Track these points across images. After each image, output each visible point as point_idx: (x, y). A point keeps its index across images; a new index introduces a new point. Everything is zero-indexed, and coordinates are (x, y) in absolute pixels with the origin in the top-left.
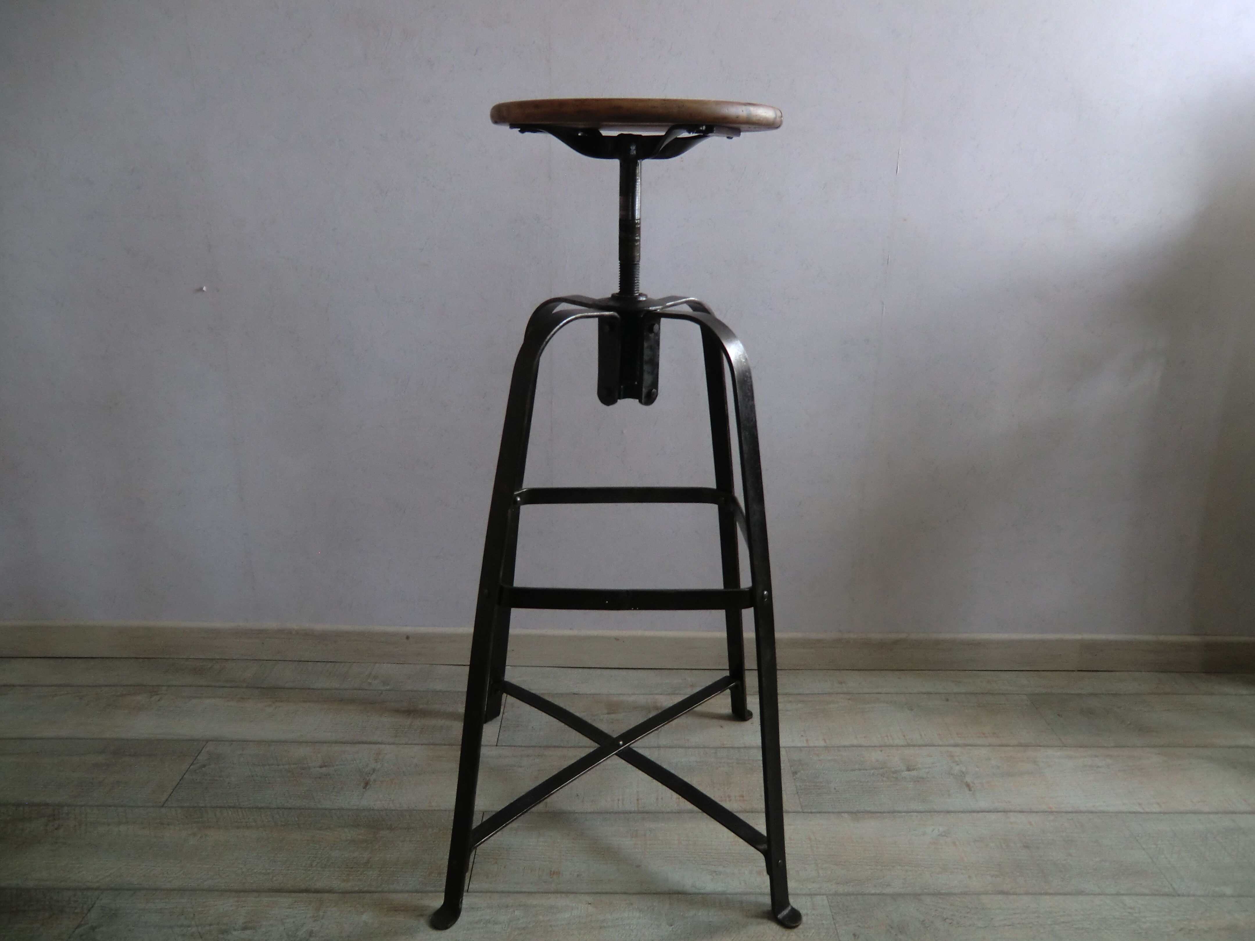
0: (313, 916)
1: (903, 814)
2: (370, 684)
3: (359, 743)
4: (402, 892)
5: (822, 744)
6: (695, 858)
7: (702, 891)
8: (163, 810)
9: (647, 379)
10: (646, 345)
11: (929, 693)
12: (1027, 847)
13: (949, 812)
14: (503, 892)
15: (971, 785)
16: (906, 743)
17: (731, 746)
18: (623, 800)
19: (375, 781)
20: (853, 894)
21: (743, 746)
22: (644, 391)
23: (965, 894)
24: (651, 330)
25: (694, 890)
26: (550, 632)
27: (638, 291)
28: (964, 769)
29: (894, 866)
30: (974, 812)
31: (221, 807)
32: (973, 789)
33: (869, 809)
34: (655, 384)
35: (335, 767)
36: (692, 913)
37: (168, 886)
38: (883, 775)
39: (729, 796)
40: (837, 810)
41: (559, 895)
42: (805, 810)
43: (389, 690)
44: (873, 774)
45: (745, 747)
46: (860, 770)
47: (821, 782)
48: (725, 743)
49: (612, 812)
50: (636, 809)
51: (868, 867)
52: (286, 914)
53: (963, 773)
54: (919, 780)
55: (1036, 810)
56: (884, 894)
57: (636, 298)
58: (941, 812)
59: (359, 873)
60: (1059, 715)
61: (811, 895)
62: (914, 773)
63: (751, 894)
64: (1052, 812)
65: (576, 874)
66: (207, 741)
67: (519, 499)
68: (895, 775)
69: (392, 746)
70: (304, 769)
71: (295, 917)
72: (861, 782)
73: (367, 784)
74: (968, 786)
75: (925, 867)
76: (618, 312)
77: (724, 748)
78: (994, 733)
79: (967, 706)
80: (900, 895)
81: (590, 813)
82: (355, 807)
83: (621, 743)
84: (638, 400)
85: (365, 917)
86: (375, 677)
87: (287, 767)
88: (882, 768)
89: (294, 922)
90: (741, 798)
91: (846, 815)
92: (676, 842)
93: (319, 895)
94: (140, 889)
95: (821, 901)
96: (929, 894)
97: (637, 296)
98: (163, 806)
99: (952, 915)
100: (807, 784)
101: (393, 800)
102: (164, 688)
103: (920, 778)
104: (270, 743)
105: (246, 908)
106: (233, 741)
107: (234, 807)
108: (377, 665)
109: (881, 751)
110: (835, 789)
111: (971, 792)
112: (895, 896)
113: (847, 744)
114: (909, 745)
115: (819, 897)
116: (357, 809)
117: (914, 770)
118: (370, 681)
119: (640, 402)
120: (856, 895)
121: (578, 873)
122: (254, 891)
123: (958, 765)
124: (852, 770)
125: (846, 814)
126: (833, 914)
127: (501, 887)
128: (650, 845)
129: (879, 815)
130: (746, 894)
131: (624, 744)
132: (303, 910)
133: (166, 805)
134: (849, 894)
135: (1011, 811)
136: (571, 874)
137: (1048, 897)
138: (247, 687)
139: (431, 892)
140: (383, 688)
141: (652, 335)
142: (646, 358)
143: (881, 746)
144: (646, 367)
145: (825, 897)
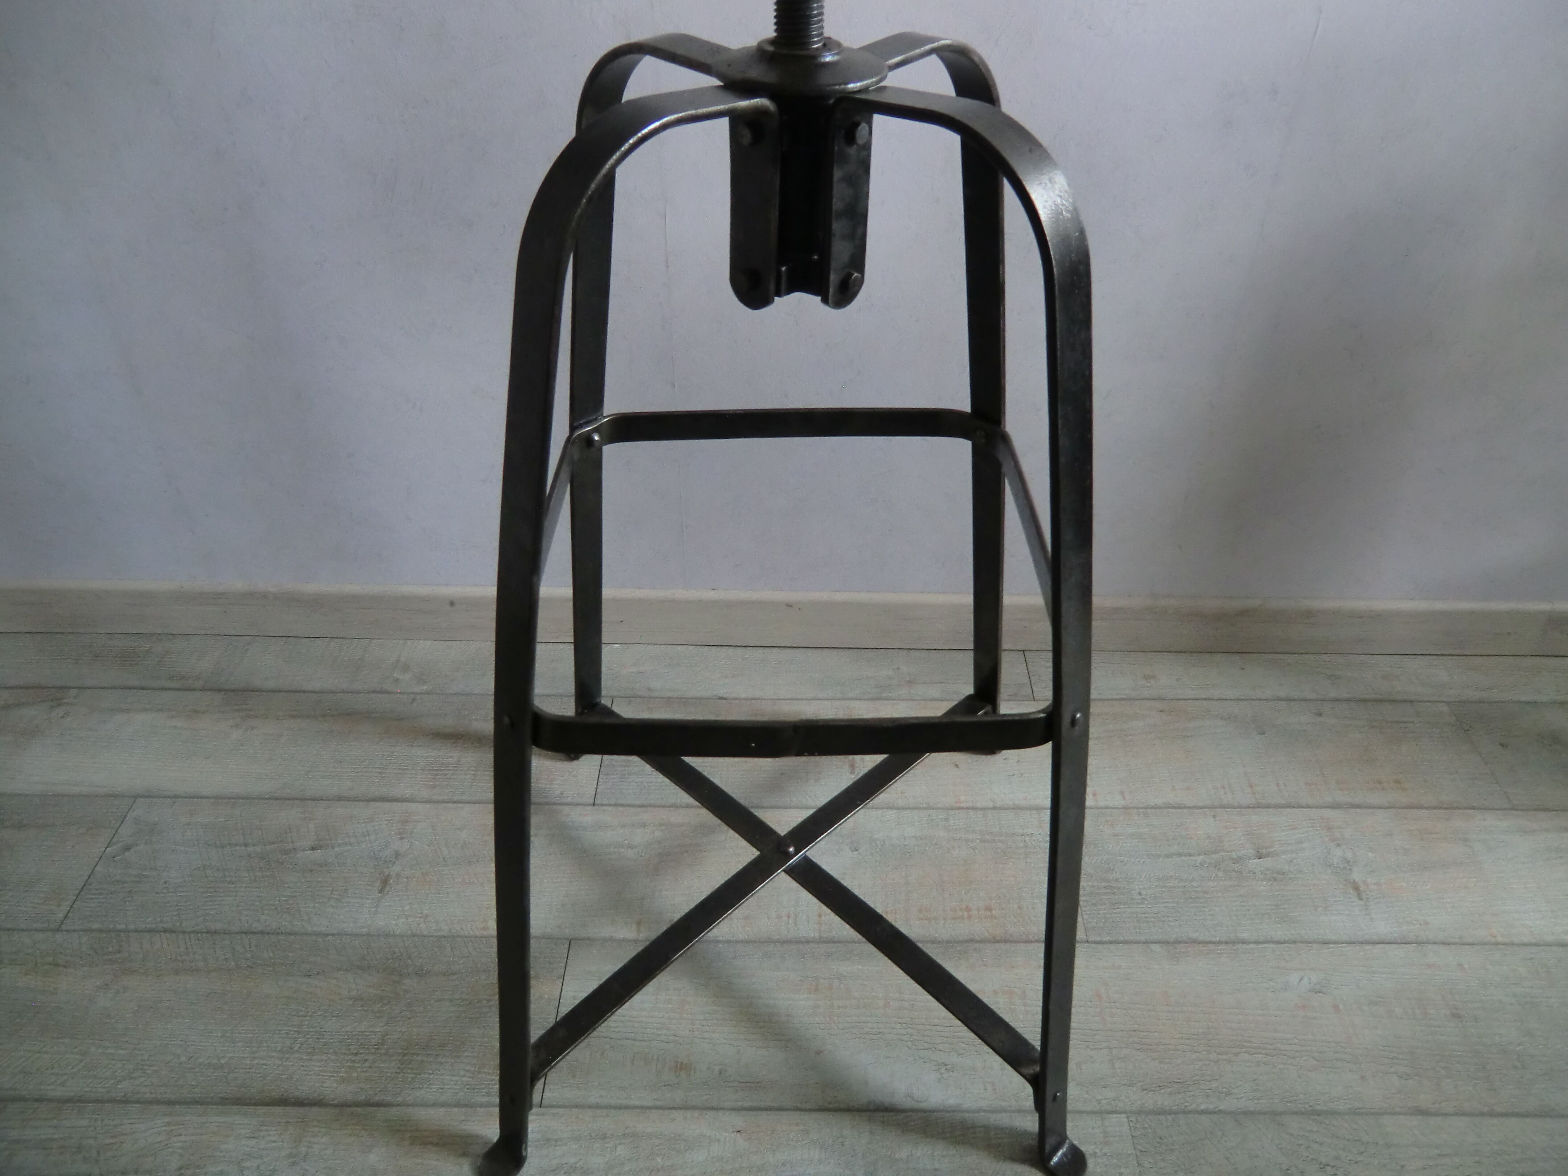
0: (290, 1156)
1: (1252, 946)
2: (397, 680)
3: (375, 800)
4: (434, 1105)
5: (1118, 801)
6: (912, 1035)
7: (923, 1105)
8: (59, 937)
9: (840, 250)
10: (837, 174)
11: (1289, 700)
12: (1457, 1016)
13: (1326, 943)
14: (598, 1107)
15: (1362, 888)
16: (1254, 801)
17: (971, 805)
18: (796, 916)
19: (398, 875)
20: (1170, 1112)
21: (991, 805)
22: (834, 279)
23: (1355, 1112)
24: (850, 139)
25: (908, 1103)
26: (680, 594)
27: (822, 34)
28: (1349, 855)
29: (1236, 1054)
30: (1368, 942)
31: (150, 931)
32: (1364, 897)
33: (1194, 935)
34: (858, 261)
35: (337, 849)
36: (903, 1153)
37: (59, 1092)
38: (1217, 866)
39: (968, 909)
40: (1143, 939)
41: (689, 1114)
42: (1092, 938)
43: (428, 693)
44: (1202, 864)
45: (994, 808)
46: (1180, 855)
47: (1117, 880)
48: (962, 798)
49: (778, 941)
50: (817, 935)
51: (1194, 1056)
52: (248, 1149)
53: (1348, 862)
54: (1277, 877)
55: (1470, 940)
56: (1220, 1112)
57: (814, 57)
58: (1315, 942)
59: (367, 1064)
60: (1502, 745)
61: (1101, 1113)
62: (1267, 863)
63: (1003, 1110)
64: (1497, 944)
65: (717, 1068)
66: (136, 797)
67: (596, 438)
68: (1236, 867)
69: (428, 806)
70: (286, 852)
71: (261, 1157)
72: (1181, 880)
73: (385, 882)
74: (1356, 888)
75: (1289, 1057)
76: (771, 97)
77: (959, 808)
78: (1397, 782)
79: (1351, 725)
80: (1248, 1113)
81: (742, 942)
82: (365, 930)
83: (791, 849)
84: (820, 298)
85: (373, 1158)
86: (406, 668)
87: (258, 849)
88: (1215, 852)
89: (258, 1167)
90: (988, 913)
91: (1156, 948)
92: (881, 1003)
93: (301, 1110)
94: (14, 1100)
95: (1118, 1124)
96: (1295, 1113)
97: (817, 49)
98: (58, 930)
99: (1337, 1158)
100: (1095, 883)
101: (427, 916)
102: (73, 692)
103: (1278, 873)
104: (233, 800)
105: (182, 1138)
106: (176, 797)
107: (172, 931)
108: (409, 642)
109: (1214, 817)
110: (1140, 894)
111: (1362, 902)
112: (1239, 1116)
113: (1159, 801)
114: (1259, 806)
115: (1114, 1118)
116: (368, 934)
117: (1267, 856)
118: (396, 675)
119: (825, 301)
120: (1176, 1113)
121: (720, 1067)
122: (196, 1102)
123: (1338, 845)
124: (1168, 856)
125: (1158, 945)
126: (1138, 1153)
127: (594, 1097)
128: (839, 1007)
129: (1211, 947)
130: (994, 1111)
131: (797, 852)
132: (274, 1142)
133: (64, 927)
134: (1162, 1112)
135: (1428, 943)
136: (709, 1068)
137: (1495, 1121)
138: (203, 689)
139: (482, 1106)
140: (417, 689)
141: (852, 151)
142: (837, 204)
143: (1213, 807)
144: (838, 226)
145: (1124, 1115)
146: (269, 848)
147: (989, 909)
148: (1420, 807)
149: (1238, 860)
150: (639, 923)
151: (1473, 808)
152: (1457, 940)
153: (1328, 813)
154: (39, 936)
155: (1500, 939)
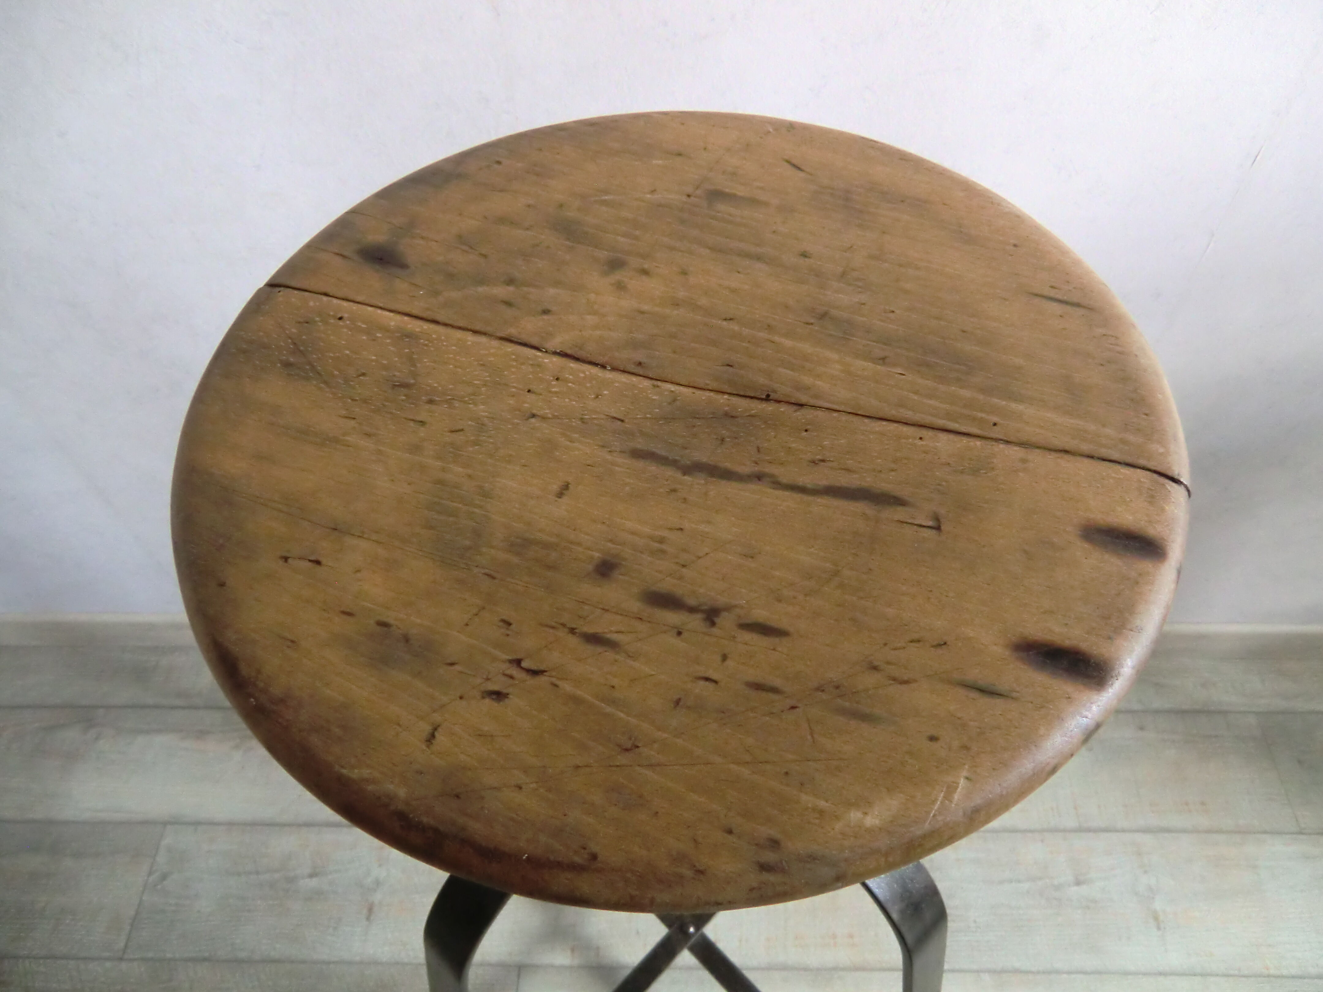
146: (277, 876)
147: (851, 936)
148: (1219, 831)
149: (1058, 888)
150: (573, 950)
151: (1265, 832)
152: (1236, 972)
153: (1139, 837)
154: (108, 964)
155: (1272, 972)
